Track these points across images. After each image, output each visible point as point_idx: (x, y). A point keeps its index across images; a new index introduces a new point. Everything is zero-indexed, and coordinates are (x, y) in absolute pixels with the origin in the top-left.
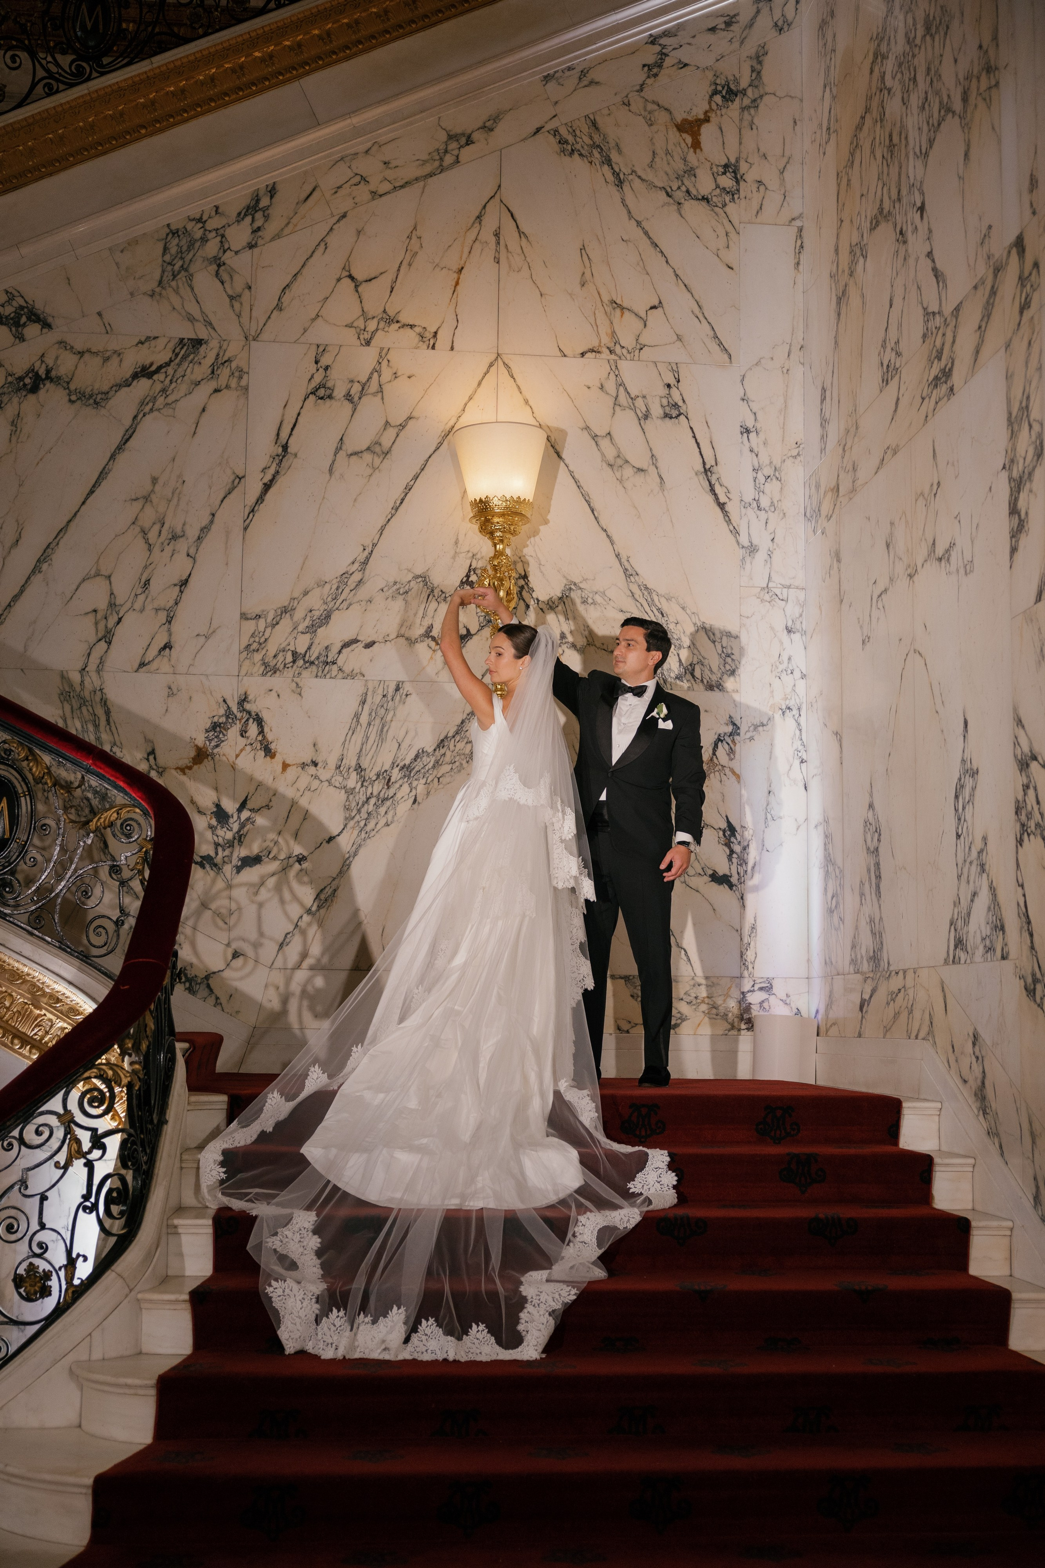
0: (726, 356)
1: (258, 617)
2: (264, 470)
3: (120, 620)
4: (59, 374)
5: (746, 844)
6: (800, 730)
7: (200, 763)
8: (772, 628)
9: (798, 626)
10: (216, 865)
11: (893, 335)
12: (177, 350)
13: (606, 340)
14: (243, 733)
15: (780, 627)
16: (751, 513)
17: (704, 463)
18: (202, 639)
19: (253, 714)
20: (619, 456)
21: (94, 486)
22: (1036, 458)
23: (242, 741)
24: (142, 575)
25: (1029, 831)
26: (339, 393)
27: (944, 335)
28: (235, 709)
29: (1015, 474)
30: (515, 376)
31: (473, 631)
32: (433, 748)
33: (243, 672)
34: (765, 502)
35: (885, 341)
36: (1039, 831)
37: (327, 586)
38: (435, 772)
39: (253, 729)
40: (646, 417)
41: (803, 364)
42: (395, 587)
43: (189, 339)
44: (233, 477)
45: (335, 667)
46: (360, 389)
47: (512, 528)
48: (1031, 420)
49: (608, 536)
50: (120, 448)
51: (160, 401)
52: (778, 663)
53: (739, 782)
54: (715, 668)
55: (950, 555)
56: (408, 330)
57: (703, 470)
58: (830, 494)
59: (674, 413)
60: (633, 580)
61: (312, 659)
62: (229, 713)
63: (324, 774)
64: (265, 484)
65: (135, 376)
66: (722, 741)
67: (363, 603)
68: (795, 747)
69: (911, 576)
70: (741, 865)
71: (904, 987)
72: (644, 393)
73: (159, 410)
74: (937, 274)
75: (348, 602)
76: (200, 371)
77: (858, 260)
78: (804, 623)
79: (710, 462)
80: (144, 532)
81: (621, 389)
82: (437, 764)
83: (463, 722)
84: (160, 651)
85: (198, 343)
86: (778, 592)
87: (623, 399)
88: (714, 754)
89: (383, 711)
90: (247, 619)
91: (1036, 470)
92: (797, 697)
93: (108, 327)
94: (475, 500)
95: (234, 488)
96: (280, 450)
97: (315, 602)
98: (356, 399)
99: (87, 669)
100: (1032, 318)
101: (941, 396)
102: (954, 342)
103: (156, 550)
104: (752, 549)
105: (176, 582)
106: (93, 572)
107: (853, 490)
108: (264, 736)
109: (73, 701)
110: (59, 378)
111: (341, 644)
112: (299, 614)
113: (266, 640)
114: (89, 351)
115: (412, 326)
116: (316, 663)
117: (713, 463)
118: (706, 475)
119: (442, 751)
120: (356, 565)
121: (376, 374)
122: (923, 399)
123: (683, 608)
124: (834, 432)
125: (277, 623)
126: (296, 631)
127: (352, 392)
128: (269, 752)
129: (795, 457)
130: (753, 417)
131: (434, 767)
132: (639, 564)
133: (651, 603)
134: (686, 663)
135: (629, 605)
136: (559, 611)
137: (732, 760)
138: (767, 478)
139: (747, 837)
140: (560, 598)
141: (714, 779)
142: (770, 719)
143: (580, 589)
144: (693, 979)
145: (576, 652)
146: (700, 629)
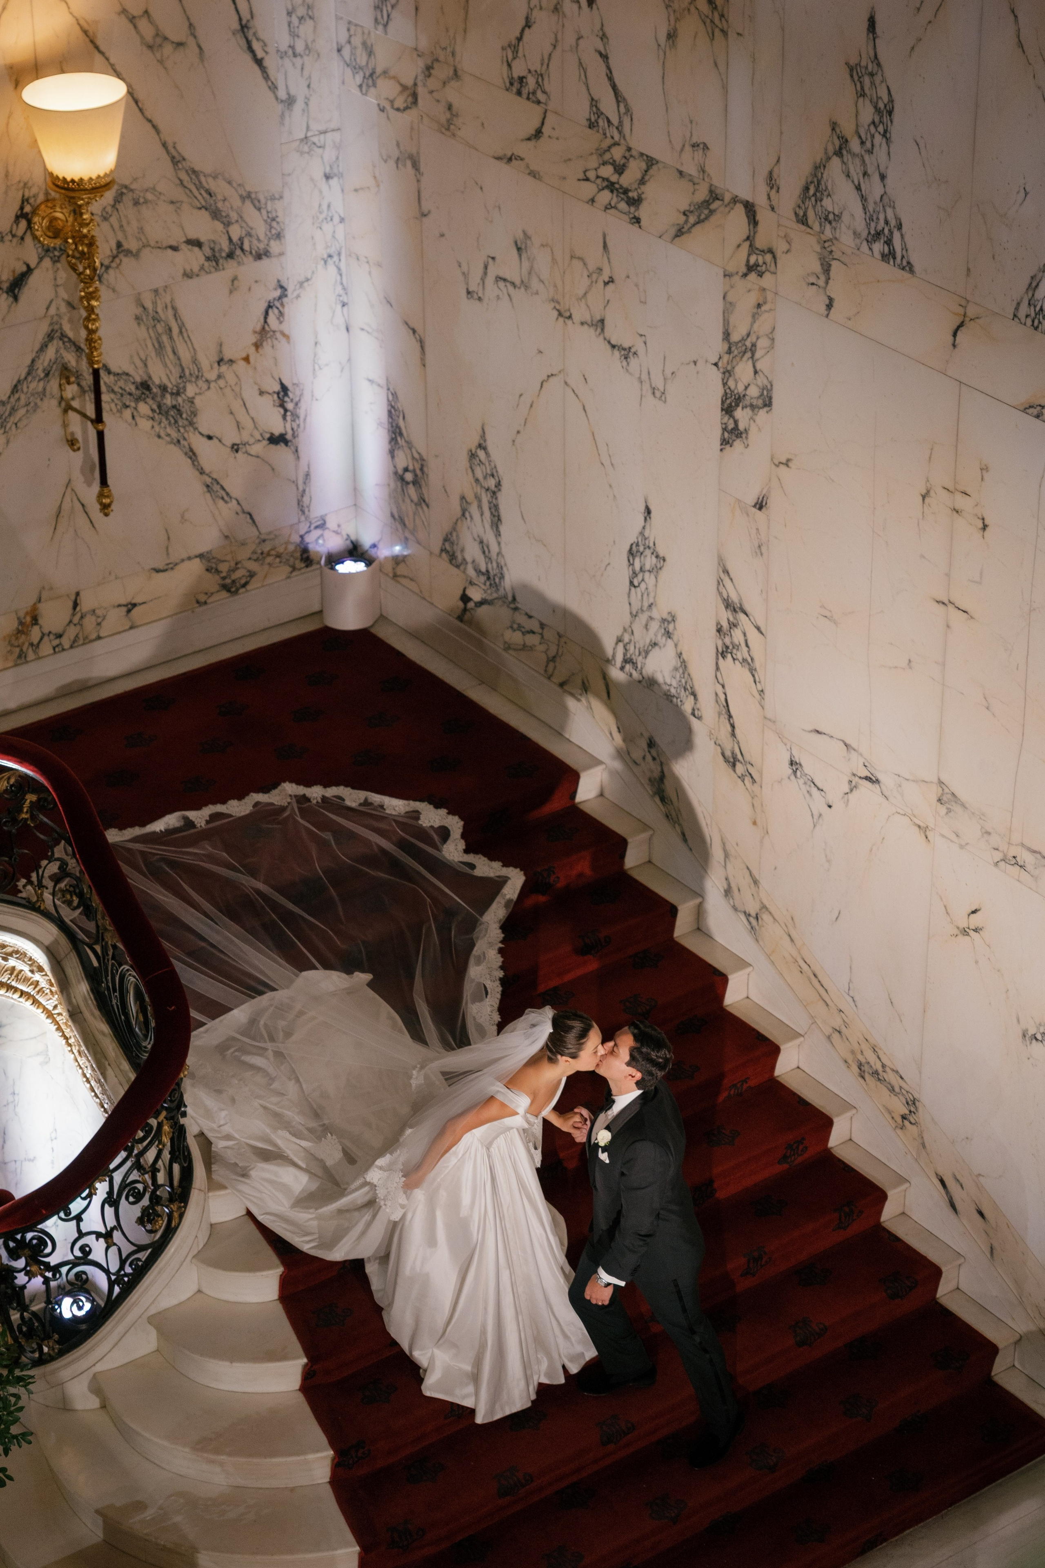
5: (297, 399)
6: (341, 275)
8: (312, 180)
9: (335, 171)
15: (318, 175)
16: (287, 63)
17: (240, 19)
20: (157, 35)
25: (733, 655)
31: (32, 266)
32: (8, 395)
34: (300, 47)
36: (745, 665)
38: (12, 419)
49: (154, 126)
52: (318, 214)
53: (289, 343)
54: (262, 237)
57: (239, 27)
60: (180, 167)
66: (271, 307)
68: (337, 293)
70: (294, 421)
78: (340, 166)
79: (246, 16)
82: (14, 410)
83: (33, 361)
86: (315, 139)
88: (265, 322)
92: (336, 243)
117: (249, 17)
118: (243, 32)
119: (17, 396)
123: (230, 183)
131: (10, 415)
132: (184, 148)
133: (200, 186)
134: (235, 239)
135: (178, 194)
136: (114, 220)
137: (281, 322)
138: (301, 19)
139: (298, 393)
140: (113, 206)
141: (267, 347)
142: (313, 272)
143: (132, 190)
144: (258, 537)
145: (133, 258)
146: (246, 200)
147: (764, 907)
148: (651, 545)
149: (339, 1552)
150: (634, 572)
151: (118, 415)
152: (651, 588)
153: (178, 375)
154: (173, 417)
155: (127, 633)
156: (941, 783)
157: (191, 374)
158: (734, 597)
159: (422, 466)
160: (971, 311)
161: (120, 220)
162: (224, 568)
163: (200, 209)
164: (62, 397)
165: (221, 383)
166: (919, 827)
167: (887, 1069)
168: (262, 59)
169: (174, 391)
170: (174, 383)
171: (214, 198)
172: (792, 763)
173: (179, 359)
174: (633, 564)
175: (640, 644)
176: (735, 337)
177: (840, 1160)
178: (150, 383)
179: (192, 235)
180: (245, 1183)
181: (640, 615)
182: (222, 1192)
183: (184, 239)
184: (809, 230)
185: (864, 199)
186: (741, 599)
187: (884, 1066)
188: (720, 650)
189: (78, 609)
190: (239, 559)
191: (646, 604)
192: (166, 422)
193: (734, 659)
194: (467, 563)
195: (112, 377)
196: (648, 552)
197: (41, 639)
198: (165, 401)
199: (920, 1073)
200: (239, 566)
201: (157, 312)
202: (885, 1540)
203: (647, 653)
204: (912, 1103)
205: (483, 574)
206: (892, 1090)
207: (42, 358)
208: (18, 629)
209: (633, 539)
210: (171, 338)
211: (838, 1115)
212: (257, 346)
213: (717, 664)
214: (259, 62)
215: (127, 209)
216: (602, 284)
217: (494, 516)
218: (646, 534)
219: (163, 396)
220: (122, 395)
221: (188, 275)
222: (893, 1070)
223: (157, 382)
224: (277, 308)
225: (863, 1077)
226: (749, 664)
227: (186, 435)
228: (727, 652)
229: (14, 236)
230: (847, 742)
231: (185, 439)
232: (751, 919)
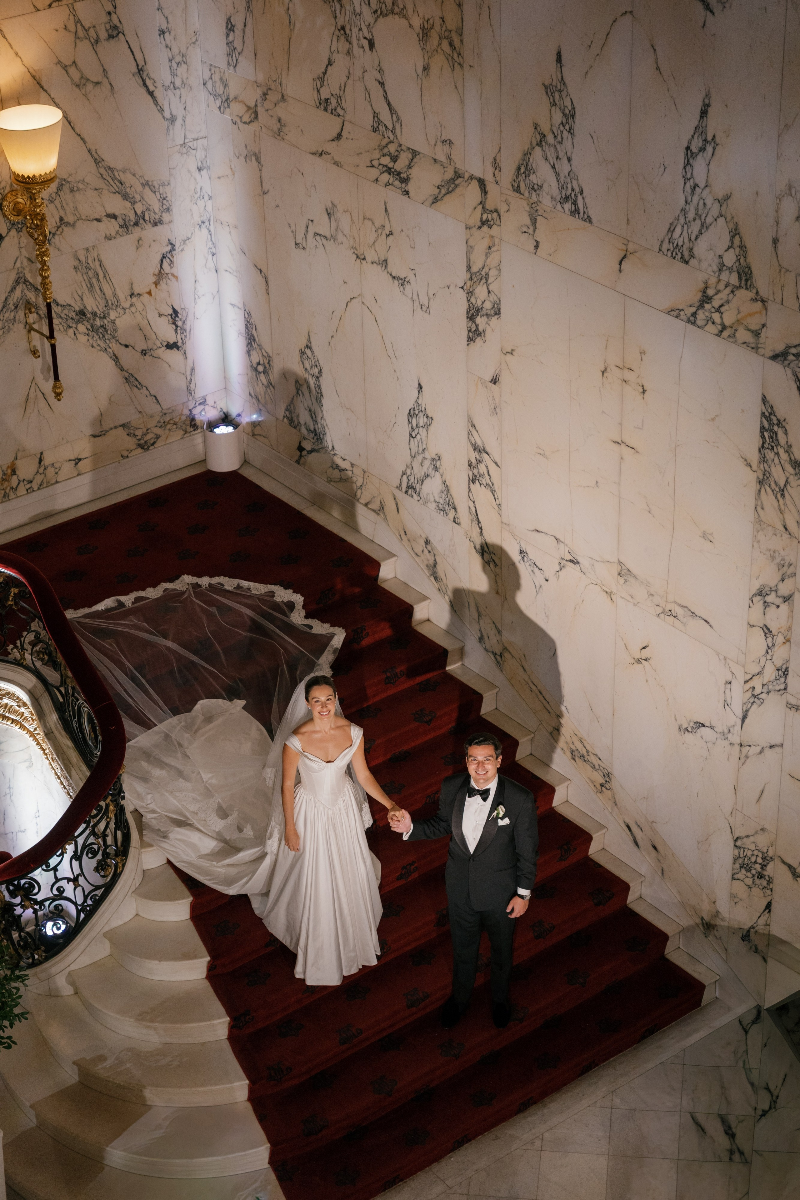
5: (185, 319)
6: (211, 235)
8: (189, 171)
9: (205, 165)
15: (193, 168)
16: (170, 94)
17: (138, 65)
20: (82, 77)
25: (480, 481)
30: (6, 36)
31: (4, 235)
34: (178, 83)
40: (97, 41)
49: (82, 139)
52: (194, 194)
53: (177, 281)
54: (157, 211)
57: (137, 71)
59: (115, 33)
60: (101, 165)
66: (165, 258)
68: (208, 247)
70: (183, 333)
72: (94, 23)
78: (208, 161)
79: (141, 63)
81: (79, 25)
83: (6, 298)
86: (190, 144)
87: (81, 33)
88: (161, 267)
92: (207, 213)
117: (143, 64)
118: (140, 74)
123: (134, 175)
129: (194, 43)
130: (165, 21)
132: (103, 152)
133: (114, 178)
134: (139, 212)
135: (100, 184)
136: (57, 202)
137: (172, 268)
138: (178, 64)
139: (185, 314)
140: (57, 193)
141: (163, 284)
142: (192, 233)
143: (68, 182)
144: (161, 412)
145: (71, 228)
146: (146, 186)
147: (505, 649)
148: (423, 409)
149: (236, 1084)
150: (412, 428)
151: (65, 333)
152: (424, 438)
153: (104, 305)
154: (101, 333)
155: (75, 478)
156: (620, 562)
157: (112, 304)
158: (479, 443)
159: (269, 361)
160: (631, 247)
161: (61, 202)
162: (139, 433)
163: (115, 193)
164: (26, 322)
165: (133, 309)
166: (607, 592)
167: (590, 754)
168: (153, 91)
169: (102, 316)
170: (102, 310)
171: (124, 186)
172: (521, 552)
173: (104, 294)
174: (411, 423)
175: (418, 476)
176: (475, 269)
177: (560, 815)
178: (85, 311)
179: (110, 211)
180: (166, 842)
181: (417, 456)
182: (151, 849)
183: (105, 214)
184: (521, 196)
185: (557, 174)
186: (484, 444)
187: (588, 752)
188: (471, 478)
189: (42, 463)
190: (149, 427)
191: (421, 449)
192: (97, 337)
193: (480, 484)
194: (301, 425)
195: (59, 307)
196: (421, 414)
197: (18, 484)
198: (96, 323)
199: (612, 755)
200: (149, 431)
201: (88, 263)
202: (597, 1065)
203: (423, 481)
204: (607, 776)
205: (312, 432)
206: (593, 767)
207: (12, 296)
208: (2, 478)
209: (411, 406)
210: (98, 280)
211: (558, 785)
212: (156, 284)
213: (469, 487)
214: (151, 94)
215: (65, 194)
216: (385, 236)
217: (318, 393)
218: (420, 402)
219: (94, 319)
220: (67, 320)
221: (108, 238)
222: (594, 754)
223: (90, 310)
224: (169, 258)
225: (574, 759)
226: (490, 487)
227: (110, 345)
228: (475, 479)
230: (557, 537)
231: (110, 348)
232: (497, 657)
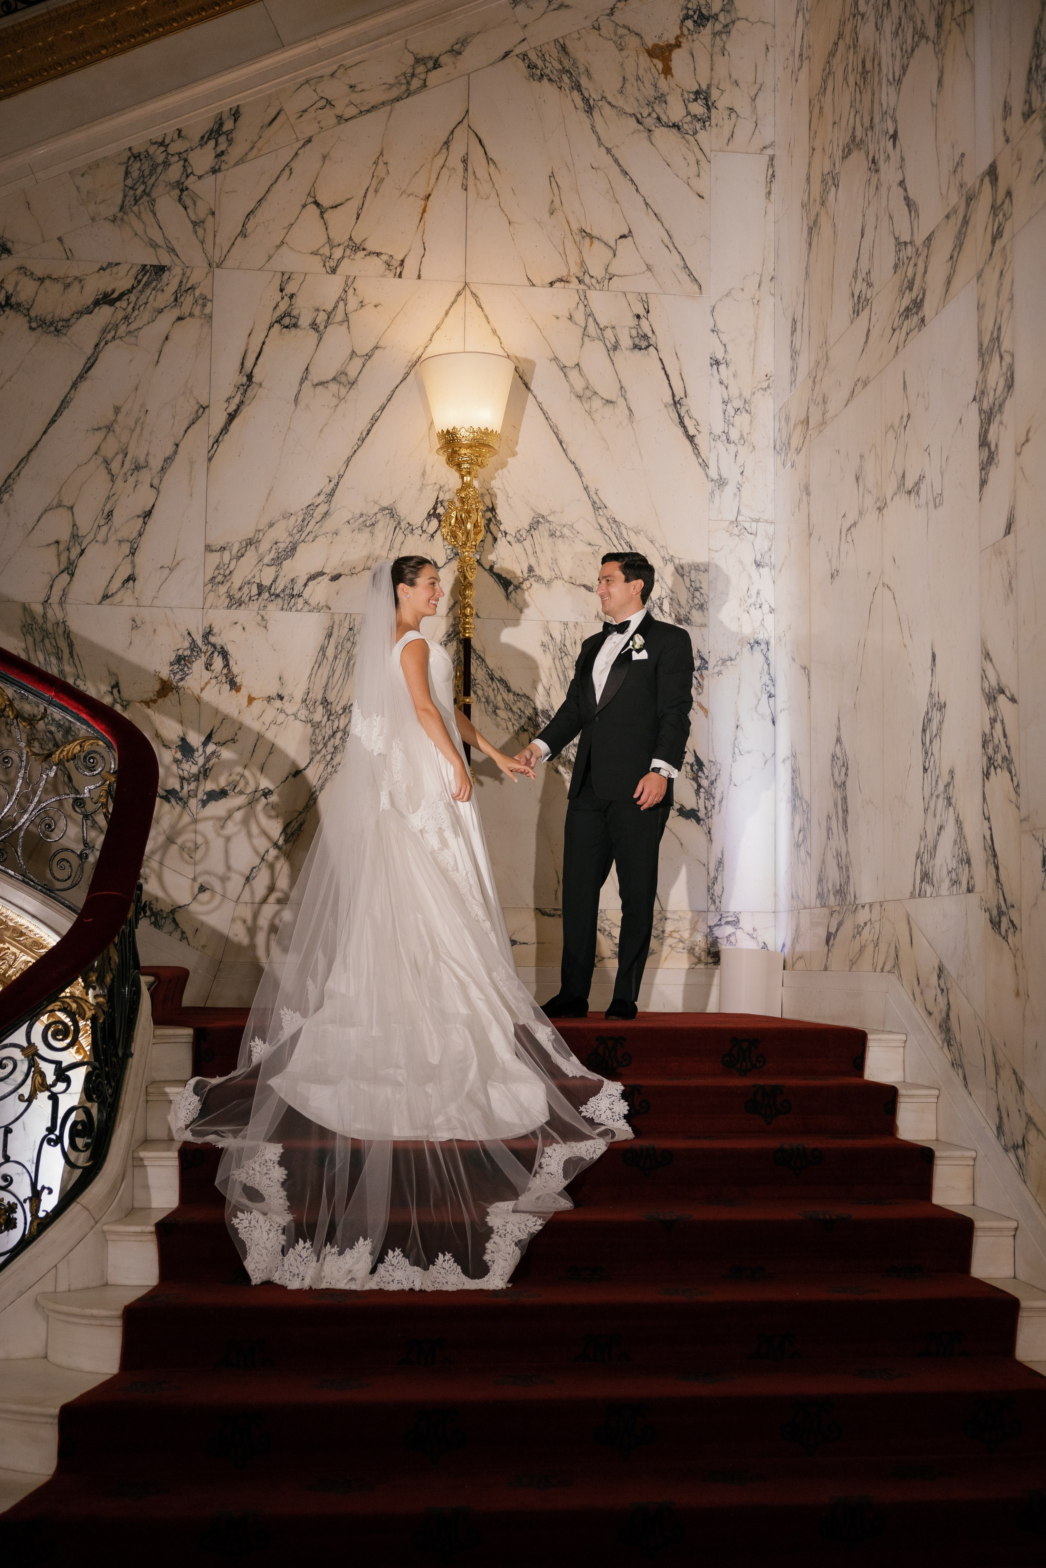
0: (696, 287)
1: (223, 549)
2: (228, 400)
3: (83, 551)
4: (19, 301)
5: (713, 778)
6: (768, 665)
7: (165, 697)
8: (741, 562)
9: (767, 559)
10: (181, 799)
11: (864, 265)
12: (140, 277)
13: (575, 269)
14: (208, 666)
15: (749, 560)
16: (720, 446)
17: (673, 395)
18: (167, 571)
19: (218, 647)
20: (587, 388)
21: (55, 415)
22: (1006, 389)
23: (207, 675)
24: (105, 506)
25: (996, 764)
26: (305, 321)
27: (915, 265)
28: (199, 642)
29: (985, 406)
30: (483, 306)
33: (207, 605)
34: (734, 435)
35: (856, 272)
36: (1005, 765)
37: (293, 518)
39: (218, 662)
40: (615, 348)
41: (773, 295)
42: (362, 519)
43: (151, 266)
44: (196, 407)
45: (300, 600)
46: (326, 317)
47: (480, 460)
48: (1002, 350)
49: (576, 468)
50: (82, 377)
51: (123, 329)
52: (746, 598)
53: (707, 717)
54: (683, 603)
55: (919, 488)
56: (375, 258)
57: (672, 402)
58: (800, 427)
59: (644, 344)
60: (601, 513)
61: (278, 592)
62: (193, 646)
63: (290, 708)
64: (229, 414)
65: (97, 303)
67: (329, 535)
68: (763, 681)
69: (880, 509)
70: (708, 799)
71: (870, 920)
72: (613, 323)
73: (121, 338)
74: (909, 203)
75: (313, 534)
76: (164, 298)
77: (830, 190)
78: (773, 557)
79: (679, 394)
80: (107, 463)
81: (590, 319)
84: (123, 584)
85: (160, 269)
86: (747, 525)
87: (592, 329)
89: (349, 644)
90: (211, 551)
91: (1007, 402)
92: (765, 632)
93: (69, 253)
94: (443, 431)
95: (198, 418)
96: (245, 379)
97: (281, 534)
98: (322, 327)
99: (49, 601)
100: (1004, 247)
101: (912, 327)
102: (925, 272)
103: (119, 481)
104: (721, 483)
105: (140, 513)
106: (55, 503)
107: (823, 423)
108: (229, 670)
109: (36, 634)
110: (19, 304)
111: (307, 576)
112: (264, 546)
113: (231, 572)
114: (49, 277)
115: (378, 254)
116: (282, 595)
117: (683, 395)
118: (676, 407)
120: (322, 497)
121: (341, 303)
122: (894, 330)
123: (652, 542)
124: (804, 364)
125: (242, 556)
126: (261, 564)
127: (318, 321)
128: (234, 685)
129: (765, 390)
130: (722, 349)
132: (607, 497)
133: (620, 537)
135: (597, 538)
136: (527, 544)
138: (737, 410)
139: (714, 771)
140: (528, 531)
142: (738, 654)
143: (549, 521)
145: (544, 585)
146: (669, 563)
161: (534, 546)
188: (985, 770)
195: (511, 695)
201: (565, 645)
215: (541, 535)
220: (520, 717)
228: (990, 766)
229: (424, 531)
